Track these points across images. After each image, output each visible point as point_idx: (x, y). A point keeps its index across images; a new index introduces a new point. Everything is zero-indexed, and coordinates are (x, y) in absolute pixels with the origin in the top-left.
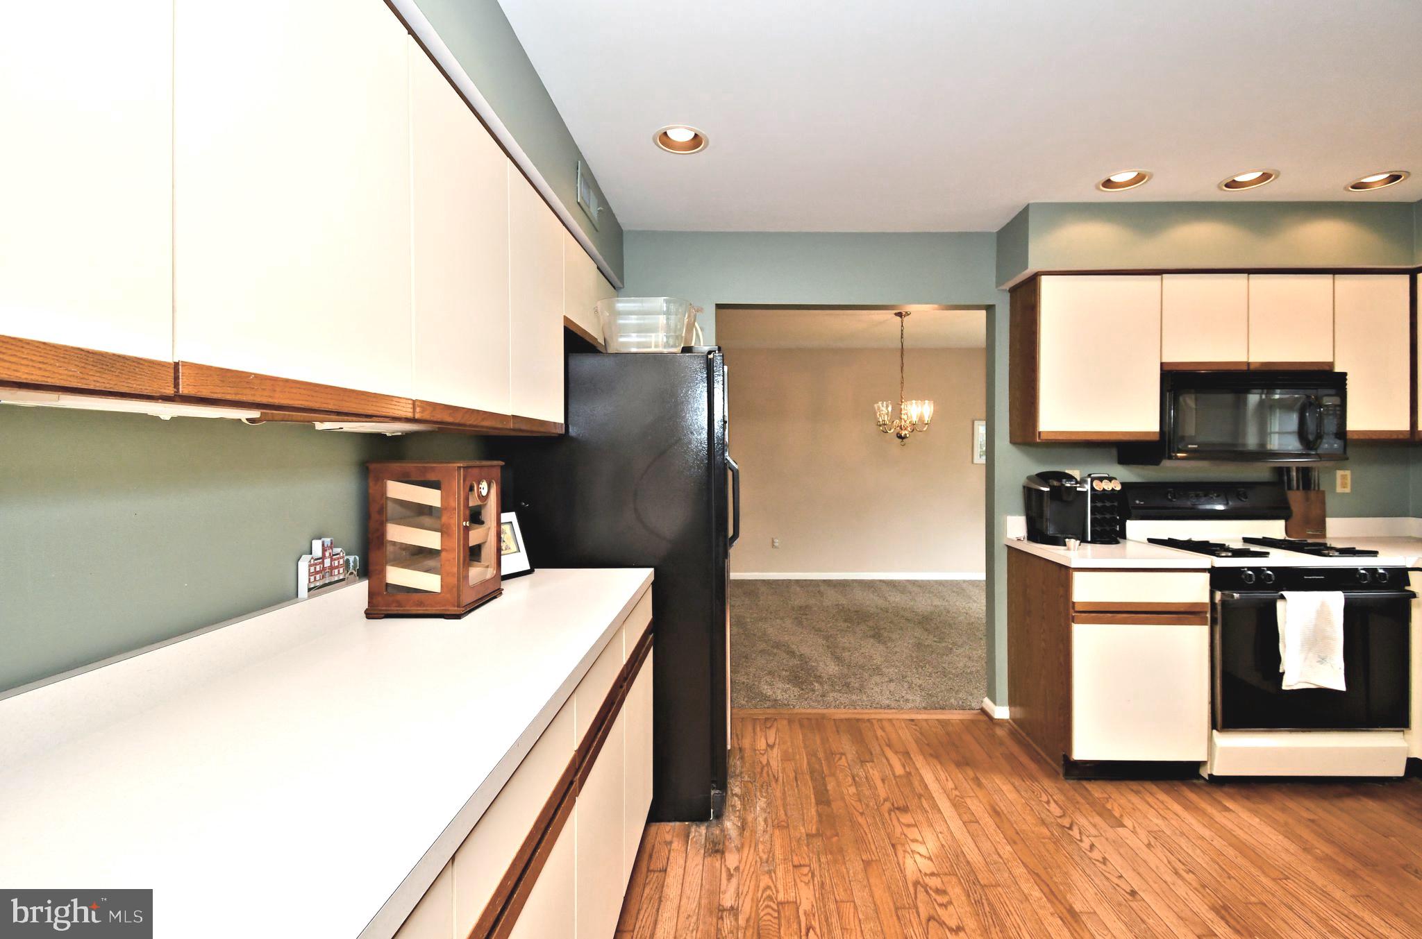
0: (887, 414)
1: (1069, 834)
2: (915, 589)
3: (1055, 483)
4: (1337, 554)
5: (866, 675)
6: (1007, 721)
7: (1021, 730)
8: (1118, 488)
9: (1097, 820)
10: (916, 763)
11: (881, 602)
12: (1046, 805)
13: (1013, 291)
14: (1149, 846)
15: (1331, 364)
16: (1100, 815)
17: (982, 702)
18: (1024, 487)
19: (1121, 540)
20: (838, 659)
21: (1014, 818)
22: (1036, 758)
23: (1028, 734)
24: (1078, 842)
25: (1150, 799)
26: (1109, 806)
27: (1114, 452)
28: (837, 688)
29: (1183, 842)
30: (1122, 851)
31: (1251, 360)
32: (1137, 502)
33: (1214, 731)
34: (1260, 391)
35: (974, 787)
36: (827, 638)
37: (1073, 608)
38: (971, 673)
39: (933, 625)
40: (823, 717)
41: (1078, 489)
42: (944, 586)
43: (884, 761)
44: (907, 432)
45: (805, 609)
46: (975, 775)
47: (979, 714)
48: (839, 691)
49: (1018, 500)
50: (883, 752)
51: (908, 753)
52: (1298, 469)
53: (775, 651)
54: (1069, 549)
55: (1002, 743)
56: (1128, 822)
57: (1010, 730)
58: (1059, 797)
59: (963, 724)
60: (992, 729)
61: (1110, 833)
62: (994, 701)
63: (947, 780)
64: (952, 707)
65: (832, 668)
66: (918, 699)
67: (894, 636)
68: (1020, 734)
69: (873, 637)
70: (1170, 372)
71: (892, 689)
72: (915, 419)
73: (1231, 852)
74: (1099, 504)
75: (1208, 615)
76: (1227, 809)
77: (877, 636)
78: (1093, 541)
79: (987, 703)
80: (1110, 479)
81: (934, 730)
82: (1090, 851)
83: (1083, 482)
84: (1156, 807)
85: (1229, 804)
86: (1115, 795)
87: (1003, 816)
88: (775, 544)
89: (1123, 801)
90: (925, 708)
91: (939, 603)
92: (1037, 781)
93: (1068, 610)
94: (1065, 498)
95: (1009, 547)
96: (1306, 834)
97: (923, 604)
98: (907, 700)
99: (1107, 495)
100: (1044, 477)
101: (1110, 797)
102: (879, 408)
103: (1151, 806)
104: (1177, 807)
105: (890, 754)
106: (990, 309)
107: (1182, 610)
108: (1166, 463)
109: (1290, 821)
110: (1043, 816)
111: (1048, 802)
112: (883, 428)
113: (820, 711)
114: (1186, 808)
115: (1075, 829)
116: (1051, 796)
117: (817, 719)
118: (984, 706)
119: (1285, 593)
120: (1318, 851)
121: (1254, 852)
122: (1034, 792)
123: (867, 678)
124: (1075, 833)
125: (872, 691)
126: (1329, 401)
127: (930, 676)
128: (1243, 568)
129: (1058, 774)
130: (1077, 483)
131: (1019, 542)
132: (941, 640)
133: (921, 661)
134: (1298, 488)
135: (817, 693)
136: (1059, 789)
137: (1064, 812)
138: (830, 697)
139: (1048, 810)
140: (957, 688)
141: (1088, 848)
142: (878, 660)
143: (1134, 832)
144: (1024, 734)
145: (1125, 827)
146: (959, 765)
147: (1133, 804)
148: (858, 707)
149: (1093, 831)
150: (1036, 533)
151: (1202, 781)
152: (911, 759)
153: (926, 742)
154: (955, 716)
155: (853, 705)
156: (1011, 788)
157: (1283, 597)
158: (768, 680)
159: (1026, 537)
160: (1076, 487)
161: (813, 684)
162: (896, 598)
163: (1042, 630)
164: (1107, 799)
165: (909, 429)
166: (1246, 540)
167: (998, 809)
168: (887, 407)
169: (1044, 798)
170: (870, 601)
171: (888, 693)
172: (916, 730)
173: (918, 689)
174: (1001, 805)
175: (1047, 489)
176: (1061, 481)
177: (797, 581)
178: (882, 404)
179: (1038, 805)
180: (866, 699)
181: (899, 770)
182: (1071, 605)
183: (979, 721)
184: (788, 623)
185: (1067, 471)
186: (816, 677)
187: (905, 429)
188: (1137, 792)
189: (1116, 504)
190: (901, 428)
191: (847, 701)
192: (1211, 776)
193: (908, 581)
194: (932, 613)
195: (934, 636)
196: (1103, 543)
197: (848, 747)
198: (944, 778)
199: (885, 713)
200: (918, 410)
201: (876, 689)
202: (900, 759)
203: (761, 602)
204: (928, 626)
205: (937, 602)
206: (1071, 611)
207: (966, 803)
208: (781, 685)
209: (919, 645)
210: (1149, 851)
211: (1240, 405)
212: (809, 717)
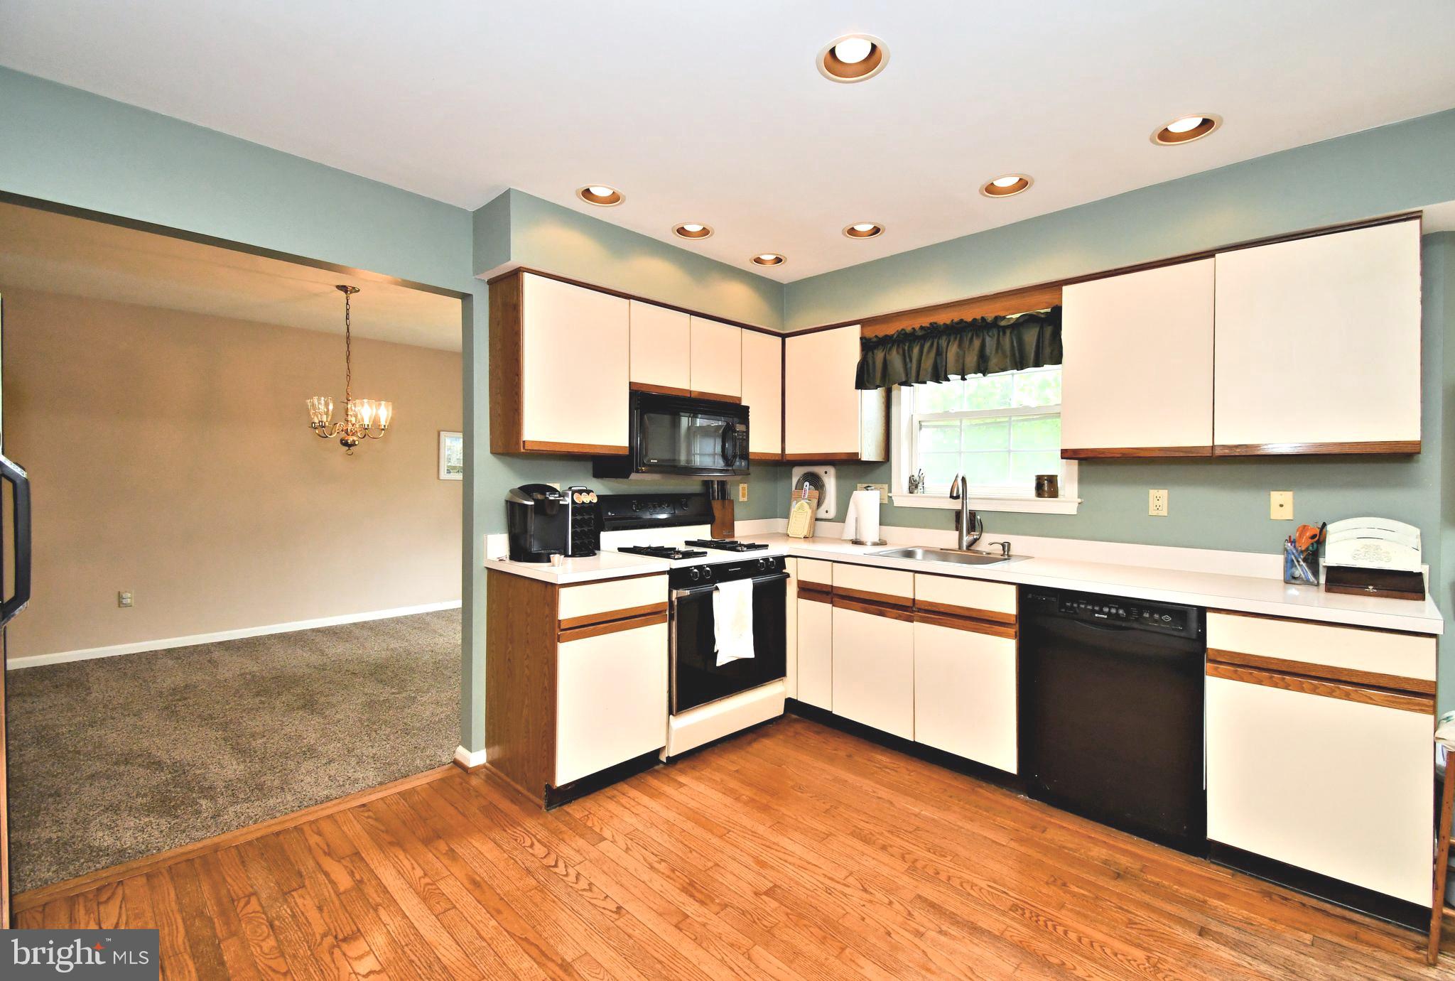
0: (327, 413)
1: (555, 873)
2: (365, 633)
3: (540, 497)
4: (745, 549)
5: (291, 764)
6: (484, 766)
7: (499, 771)
8: (595, 500)
9: (581, 842)
10: (369, 862)
11: (315, 659)
12: (530, 850)
13: (492, 283)
14: (627, 850)
15: (740, 399)
16: (582, 836)
17: (454, 752)
18: (507, 501)
19: (596, 552)
20: (241, 752)
21: (497, 881)
22: (515, 798)
23: (507, 775)
24: (564, 878)
25: (624, 800)
26: (590, 824)
27: (590, 465)
28: (242, 796)
29: (653, 833)
30: (605, 868)
31: (693, 389)
32: (610, 514)
33: (671, 716)
34: (688, 414)
35: (447, 862)
36: (225, 726)
37: (559, 626)
38: (440, 721)
39: (390, 674)
40: (216, 848)
41: (561, 502)
42: (402, 623)
43: (322, 877)
44: (355, 438)
45: (182, 693)
46: (449, 846)
47: (450, 769)
48: (247, 800)
49: (500, 517)
50: (320, 866)
51: (357, 854)
52: (718, 481)
53: (122, 768)
54: (553, 566)
55: (478, 794)
56: (607, 833)
57: (487, 776)
58: (542, 834)
59: (432, 788)
60: (467, 783)
61: (594, 854)
62: (469, 748)
63: (413, 868)
64: (418, 770)
65: (233, 768)
66: (371, 774)
67: (334, 700)
68: (499, 777)
69: (304, 707)
70: (636, 391)
71: (332, 773)
72: (366, 422)
73: (689, 826)
74: (579, 517)
75: (667, 613)
76: (681, 785)
77: (309, 704)
78: (573, 556)
79: (462, 753)
80: (588, 492)
81: (394, 807)
82: (576, 883)
83: (563, 495)
84: (628, 806)
85: (682, 779)
86: (594, 809)
87: (483, 884)
88: (124, 601)
89: (602, 813)
90: (381, 784)
91: (397, 645)
92: (519, 825)
93: (554, 629)
94: (549, 512)
95: (489, 569)
96: (733, 784)
97: (376, 650)
98: (356, 781)
99: (585, 507)
100: (527, 490)
101: (591, 813)
102: (313, 405)
103: (626, 808)
104: (645, 800)
105: (329, 864)
106: (466, 298)
107: (649, 611)
108: (634, 476)
109: (725, 778)
110: (528, 864)
111: (532, 846)
112: (321, 431)
113: (207, 842)
114: (652, 796)
115: (561, 864)
116: (535, 837)
117: (203, 858)
118: (458, 757)
119: (719, 585)
120: (744, 797)
121: (704, 817)
122: (516, 840)
123: (293, 767)
124: (561, 869)
125: (302, 784)
126: (740, 428)
127: (388, 739)
128: (691, 567)
129: (541, 808)
130: (560, 496)
131: (501, 563)
132: (402, 689)
133: (374, 723)
134: (718, 498)
135: (205, 815)
136: (541, 825)
137: (548, 850)
138: (229, 815)
139: (533, 855)
140: (423, 744)
141: (575, 880)
142: (311, 738)
143: (614, 842)
144: (502, 775)
145: (606, 839)
146: (427, 842)
147: (610, 811)
148: (278, 815)
149: (578, 858)
150: (518, 553)
151: (661, 765)
152: (362, 859)
153: (383, 828)
154: (419, 781)
155: (271, 813)
156: (492, 845)
157: (717, 589)
158: (105, 821)
159: (508, 556)
160: (559, 501)
161: (197, 803)
162: (337, 650)
163: (525, 656)
164: (587, 816)
165: (359, 434)
166: (688, 543)
167: (478, 879)
168: (327, 405)
169: (528, 843)
170: (299, 660)
171: (327, 779)
172: (369, 817)
173: (371, 761)
174: (480, 871)
175: (532, 503)
176: (545, 494)
177: (169, 652)
178: (319, 400)
179: (522, 853)
180: (291, 800)
181: (345, 882)
182: (557, 623)
183: (452, 777)
184: (150, 718)
185: (548, 484)
186: (202, 790)
187: (353, 435)
188: (611, 798)
189: (593, 516)
190: (347, 433)
191: (259, 811)
192: (668, 758)
193: (355, 624)
194: (387, 660)
195: (392, 687)
196: (581, 556)
197: (262, 880)
198: (409, 868)
199: (322, 809)
200: (370, 412)
201: (308, 779)
202: (346, 867)
203: (93, 695)
204: (384, 677)
205: (394, 644)
206: (557, 630)
207: (439, 889)
208: (131, 823)
209: (371, 704)
210: (627, 855)
211: (676, 425)
212: (190, 857)
